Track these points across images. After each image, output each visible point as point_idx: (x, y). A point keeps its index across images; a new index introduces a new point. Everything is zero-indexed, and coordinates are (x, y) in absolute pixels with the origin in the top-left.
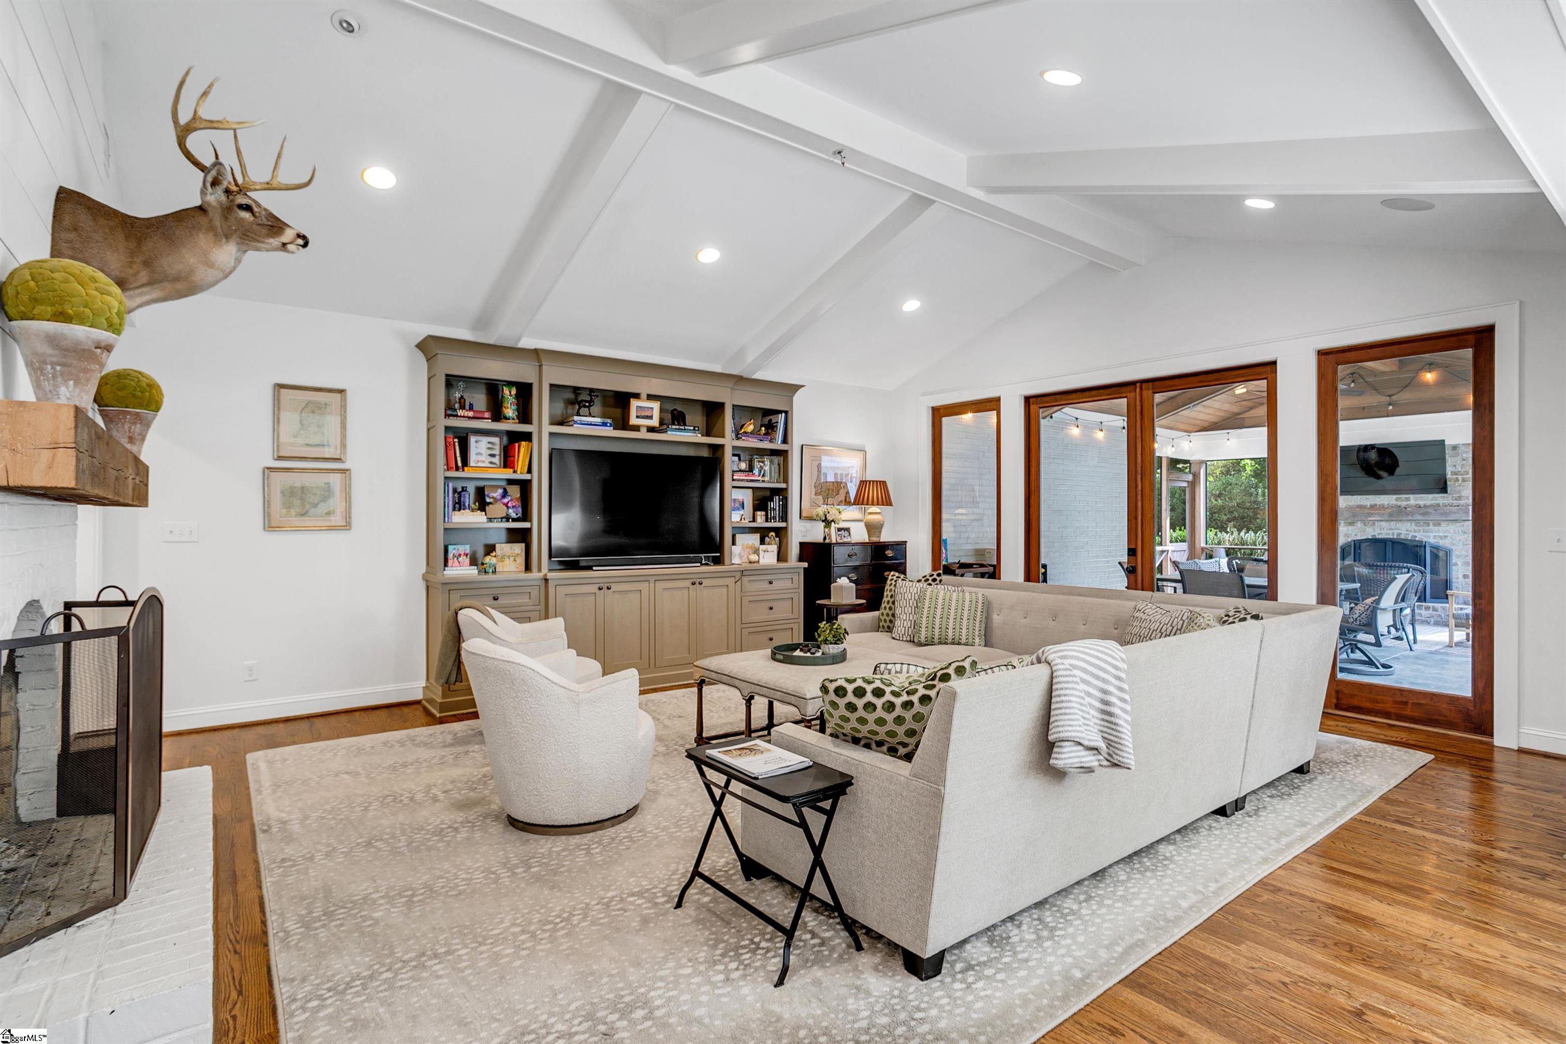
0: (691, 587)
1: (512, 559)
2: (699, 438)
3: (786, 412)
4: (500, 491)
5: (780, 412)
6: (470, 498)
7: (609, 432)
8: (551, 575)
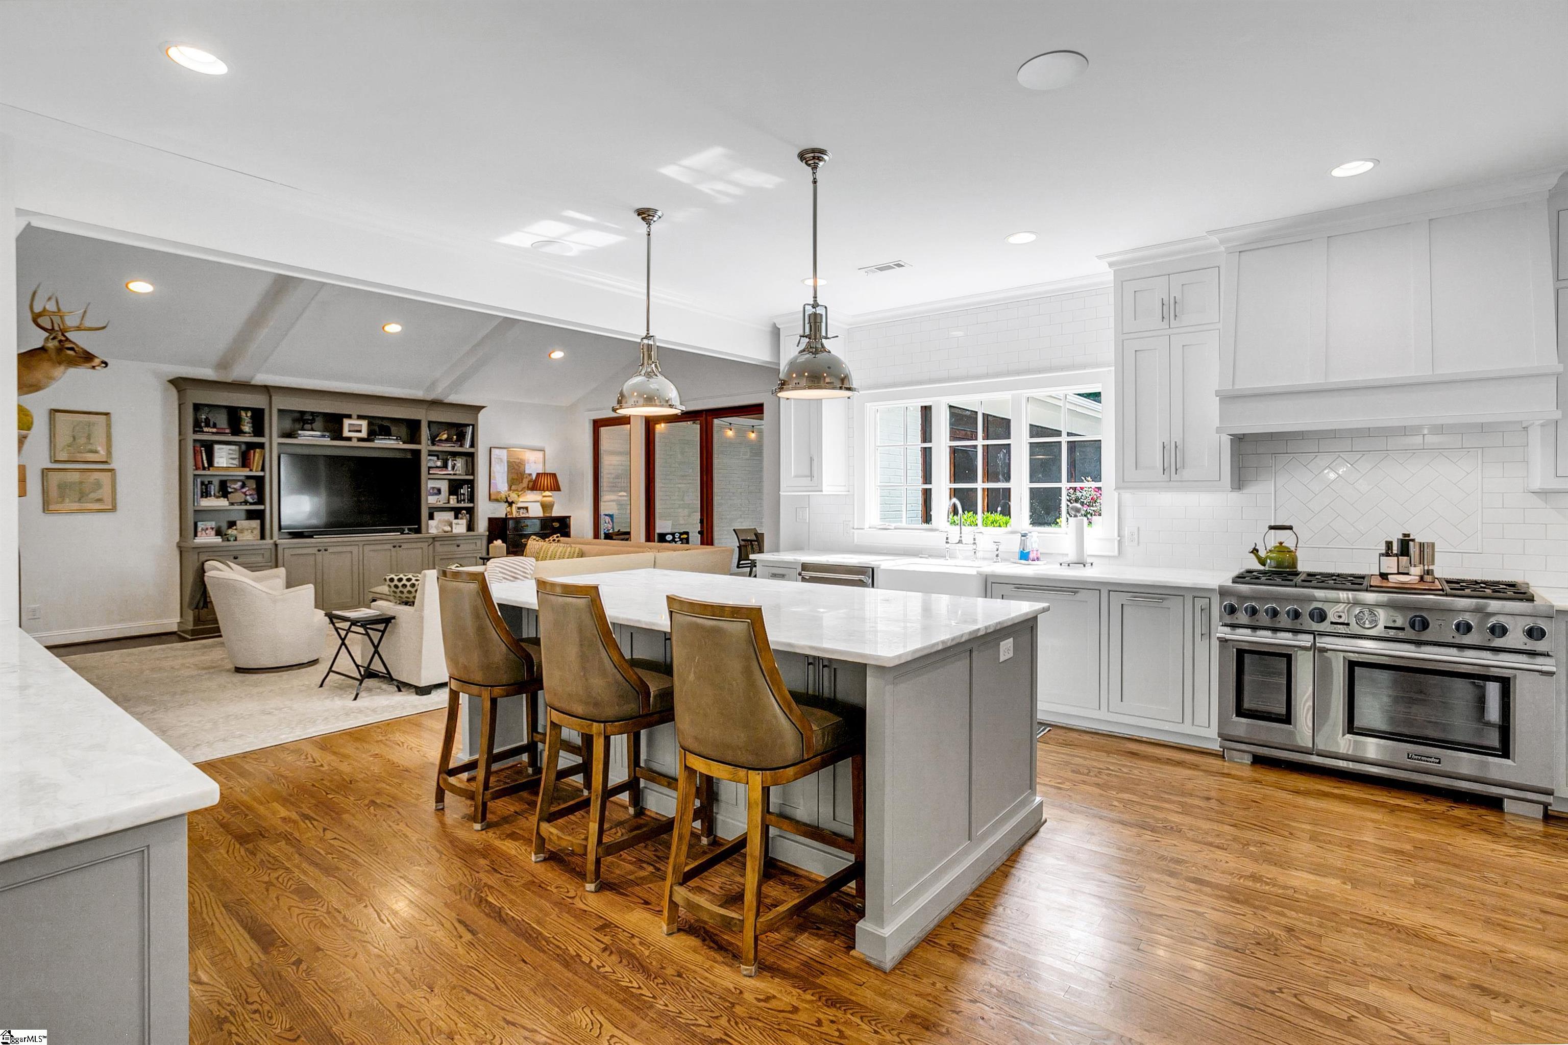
0: (393, 549)
1: (250, 531)
2: (401, 445)
3: (473, 425)
4: (240, 484)
5: (469, 425)
6: (214, 489)
7: (327, 441)
8: (279, 541)
